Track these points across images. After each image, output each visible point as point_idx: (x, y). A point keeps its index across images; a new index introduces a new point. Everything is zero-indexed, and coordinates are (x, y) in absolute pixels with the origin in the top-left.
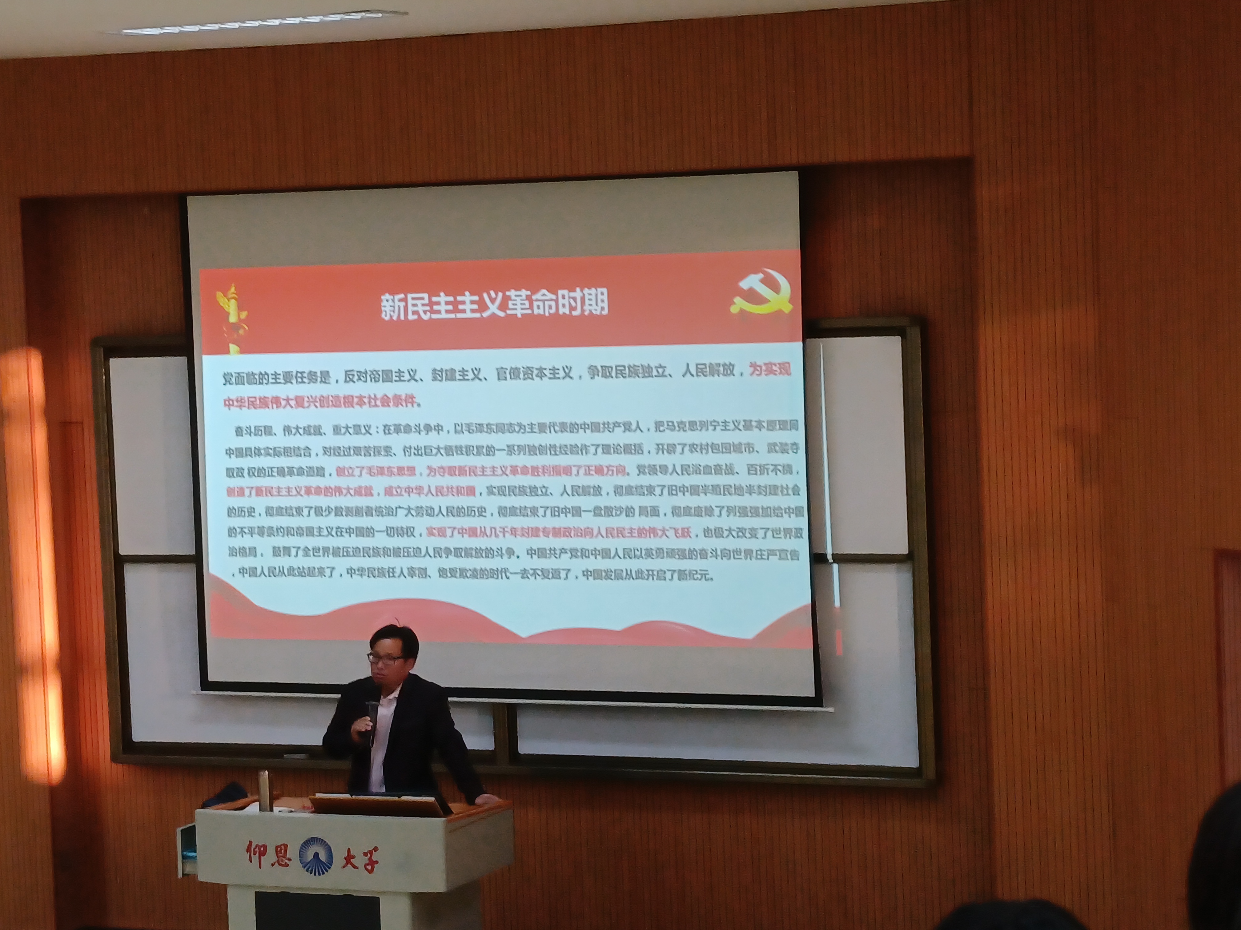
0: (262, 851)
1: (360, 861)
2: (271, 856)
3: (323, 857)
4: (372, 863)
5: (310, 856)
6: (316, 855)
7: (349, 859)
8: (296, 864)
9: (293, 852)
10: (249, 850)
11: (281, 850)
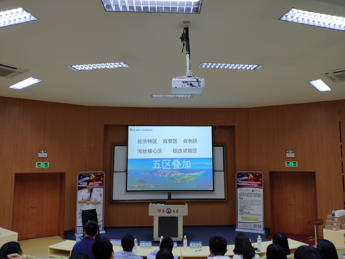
0: (160, 211)
1: (176, 211)
2: (162, 211)
3: (170, 211)
4: (177, 212)
5: (168, 211)
6: (169, 211)
7: (174, 211)
8: (165, 212)
9: (165, 211)
10: (158, 210)
11: (163, 211)
